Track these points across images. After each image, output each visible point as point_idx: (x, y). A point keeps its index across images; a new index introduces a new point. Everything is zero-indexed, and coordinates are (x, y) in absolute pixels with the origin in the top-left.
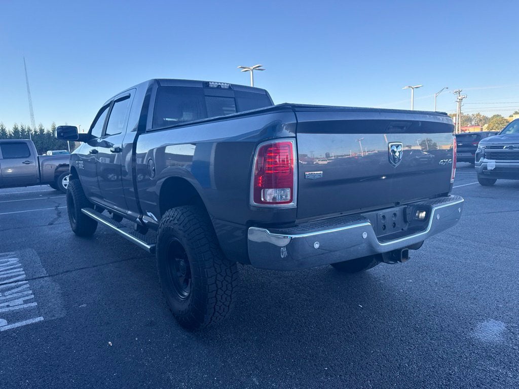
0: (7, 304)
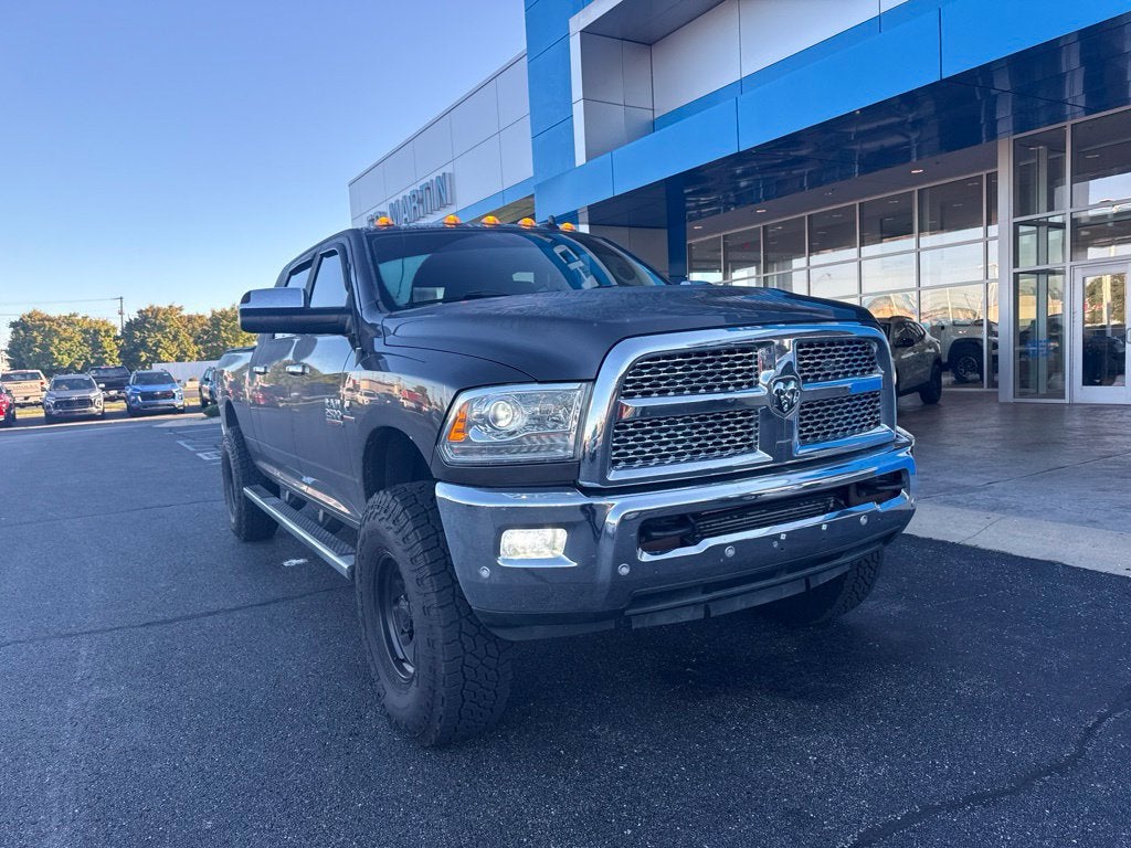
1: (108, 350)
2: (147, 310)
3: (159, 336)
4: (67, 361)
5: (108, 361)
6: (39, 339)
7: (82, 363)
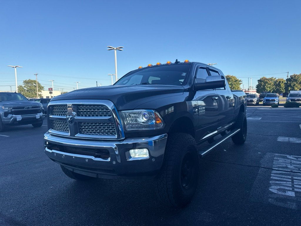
0: (285, 162)
1: (282, 87)
2: (293, 76)
3: (295, 83)
4: (269, 90)
5: (282, 90)
6: (263, 84)
7: (272, 90)
